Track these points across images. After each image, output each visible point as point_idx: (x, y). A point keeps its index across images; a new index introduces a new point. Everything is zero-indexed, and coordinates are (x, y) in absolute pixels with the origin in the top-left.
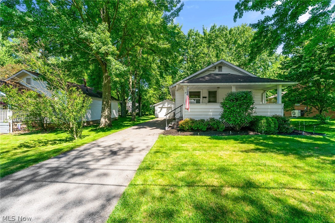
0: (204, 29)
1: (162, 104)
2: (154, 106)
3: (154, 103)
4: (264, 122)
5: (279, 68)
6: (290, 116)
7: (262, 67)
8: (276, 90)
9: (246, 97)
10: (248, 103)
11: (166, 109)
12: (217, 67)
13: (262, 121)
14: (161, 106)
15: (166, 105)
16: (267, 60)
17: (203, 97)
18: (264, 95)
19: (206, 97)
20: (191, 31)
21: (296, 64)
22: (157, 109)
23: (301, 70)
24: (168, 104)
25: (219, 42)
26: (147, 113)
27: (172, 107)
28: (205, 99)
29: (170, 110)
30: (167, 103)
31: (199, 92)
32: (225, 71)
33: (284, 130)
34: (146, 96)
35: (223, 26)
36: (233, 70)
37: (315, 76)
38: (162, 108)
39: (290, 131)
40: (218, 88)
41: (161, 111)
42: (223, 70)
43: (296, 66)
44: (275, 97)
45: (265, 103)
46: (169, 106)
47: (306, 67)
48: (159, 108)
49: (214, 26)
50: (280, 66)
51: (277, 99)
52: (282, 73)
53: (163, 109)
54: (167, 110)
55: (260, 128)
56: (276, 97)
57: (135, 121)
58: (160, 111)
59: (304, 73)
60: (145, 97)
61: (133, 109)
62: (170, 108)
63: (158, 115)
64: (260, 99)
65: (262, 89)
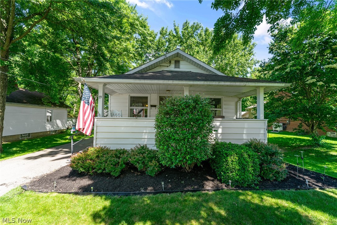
0: (175, 26)
4: (232, 161)
5: (259, 70)
6: (271, 129)
7: (240, 72)
8: (255, 98)
9: (195, 108)
10: (197, 120)
12: (173, 62)
13: (229, 159)
16: (246, 65)
17: (152, 106)
18: (238, 104)
19: (155, 106)
20: (163, 29)
21: (280, 64)
23: (288, 70)
25: (192, 41)
28: (155, 108)
31: (147, 98)
32: (184, 67)
33: (271, 176)
35: (196, 24)
36: (195, 67)
37: (308, 78)
39: (282, 177)
40: (167, 91)
42: (181, 66)
43: (279, 66)
44: (254, 108)
45: (241, 117)
47: (294, 65)
49: (186, 22)
50: (260, 68)
51: (256, 110)
52: (262, 76)
55: (225, 173)
56: (256, 107)
59: (293, 74)
64: (234, 111)
65: (236, 96)
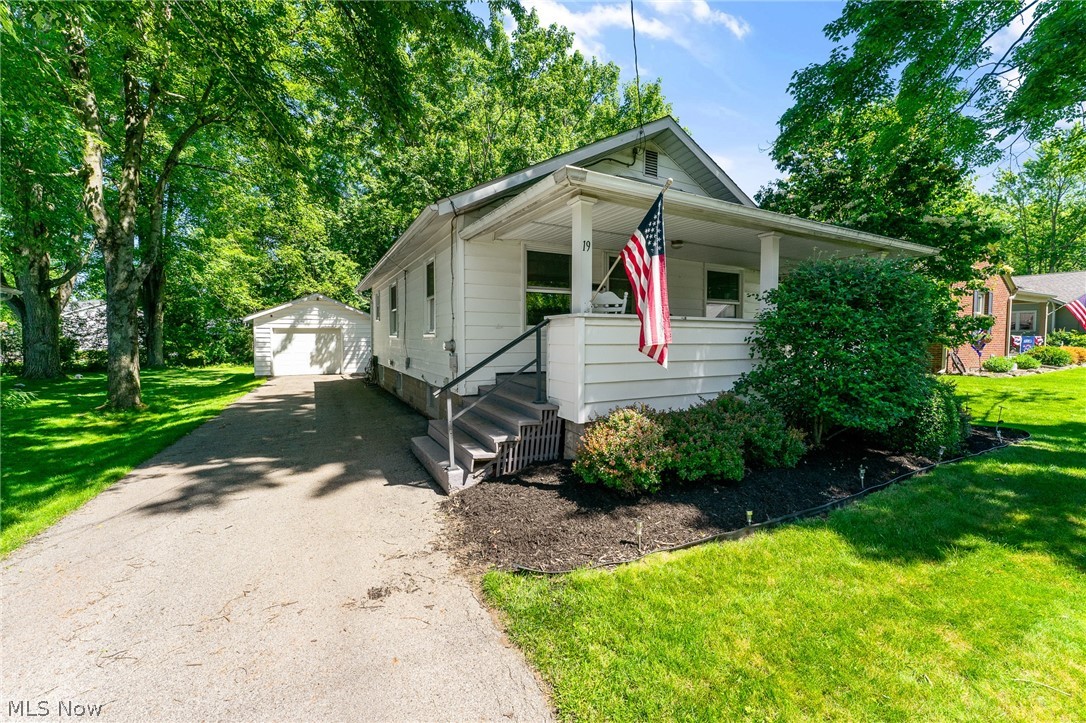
1: (290, 314)
2: (251, 325)
3: (248, 310)
11: (313, 337)
12: (641, 155)
14: (286, 322)
15: (313, 319)
22: (266, 336)
24: (323, 316)
26: (196, 354)
27: (339, 329)
29: (332, 339)
30: (316, 311)
34: (200, 269)
38: (290, 332)
41: (289, 346)
46: (328, 323)
48: (277, 331)
53: (296, 337)
54: (318, 341)
57: (137, 411)
58: (284, 347)
60: (196, 275)
61: (117, 336)
62: (335, 331)
63: (271, 367)
